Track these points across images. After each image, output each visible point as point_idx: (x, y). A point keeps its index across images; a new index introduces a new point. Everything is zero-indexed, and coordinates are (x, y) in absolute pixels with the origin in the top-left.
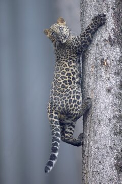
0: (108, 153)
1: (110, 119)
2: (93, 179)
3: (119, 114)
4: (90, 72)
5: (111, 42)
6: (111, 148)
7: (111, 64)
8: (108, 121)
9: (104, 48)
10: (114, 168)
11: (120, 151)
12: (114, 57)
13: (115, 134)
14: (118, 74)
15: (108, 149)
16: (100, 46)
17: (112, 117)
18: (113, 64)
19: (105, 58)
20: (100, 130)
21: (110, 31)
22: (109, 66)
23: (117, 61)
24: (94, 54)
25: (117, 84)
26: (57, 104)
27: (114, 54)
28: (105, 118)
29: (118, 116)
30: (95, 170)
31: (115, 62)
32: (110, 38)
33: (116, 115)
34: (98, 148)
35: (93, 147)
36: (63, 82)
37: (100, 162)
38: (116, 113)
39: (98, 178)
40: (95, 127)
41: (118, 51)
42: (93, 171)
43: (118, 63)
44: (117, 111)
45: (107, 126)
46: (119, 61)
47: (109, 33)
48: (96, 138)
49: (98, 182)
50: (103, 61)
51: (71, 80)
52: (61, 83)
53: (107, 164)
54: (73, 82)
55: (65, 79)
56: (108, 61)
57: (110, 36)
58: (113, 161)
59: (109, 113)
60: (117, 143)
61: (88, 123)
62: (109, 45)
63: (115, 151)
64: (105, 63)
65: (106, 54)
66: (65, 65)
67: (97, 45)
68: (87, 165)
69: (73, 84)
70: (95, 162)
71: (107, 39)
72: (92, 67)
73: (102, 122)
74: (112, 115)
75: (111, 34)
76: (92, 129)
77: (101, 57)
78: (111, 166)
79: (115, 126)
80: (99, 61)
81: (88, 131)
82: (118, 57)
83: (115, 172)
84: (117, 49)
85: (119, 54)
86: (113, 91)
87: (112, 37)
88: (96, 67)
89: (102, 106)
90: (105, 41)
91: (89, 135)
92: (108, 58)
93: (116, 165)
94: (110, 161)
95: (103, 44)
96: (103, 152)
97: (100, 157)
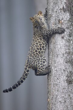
0: (62, 73)
1: (63, 54)
2: (54, 88)
3: (69, 51)
4: (52, 27)
5: (64, 10)
6: (64, 70)
7: (64, 23)
8: (62, 55)
9: (60, 13)
10: (66, 82)
11: (69, 72)
12: (66, 18)
13: (66, 63)
14: (68, 28)
15: (63, 71)
16: (58, 12)
17: (64, 53)
18: (65, 23)
19: (61, 19)
20: (58, 60)
21: (63, 3)
22: (63, 23)
23: (67, 21)
24: (54, 17)
25: (68, 34)
26: (31, 62)
27: (66, 17)
28: (61, 53)
29: (68, 52)
30: (55, 83)
31: (66, 21)
32: (63, 8)
33: (67, 51)
34: (56, 70)
35: (53, 70)
36: (37, 49)
37: (58, 79)
38: (67, 50)
39: (56, 87)
40: (55, 59)
41: (68, 15)
42: (53, 84)
43: (68, 22)
44: (67, 49)
45: (62, 58)
46: (69, 21)
47: (63, 5)
48: (55, 65)
49: (57, 90)
50: (59, 21)
51: (42, 47)
52: (35, 49)
53: (62, 79)
54: (42, 49)
55: (38, 47)
56: (62, 21)
57: (63, 6)
58: (65, 78)
59: (63, 51)
60: (67, 67)
61: (51, 56)
62: (63, 12)
63: (66, 72)
64: (61, 22)
65: (61, 17)
66: (38, 39)
67: (56, 11)
68: (50, 80)
69: (42, 50)
70: (55, 79)
71: (62, 8)
72: (53, 24)
73: (59, 56)
74: (65, 52)
75: (64, 6)
76: (53, 60)
77: (58, 19)
78: (64, 81)
79: (66, 58)
80: (57, 21)
81: (51, 61)
82: (68, 18)
83: (66, 84)
84: (68, 14)
85: (69, 17)
86: (65, 38)
87: (65, 7)
88: (56, 24)
89: (59, 47)
90: (61, 9)
91: (51, 63)
92: (62, 19)
93: (67, 80)
94: (64, 78)
95: (60, 11)
96: (60, 73)
97: (58, 76)
